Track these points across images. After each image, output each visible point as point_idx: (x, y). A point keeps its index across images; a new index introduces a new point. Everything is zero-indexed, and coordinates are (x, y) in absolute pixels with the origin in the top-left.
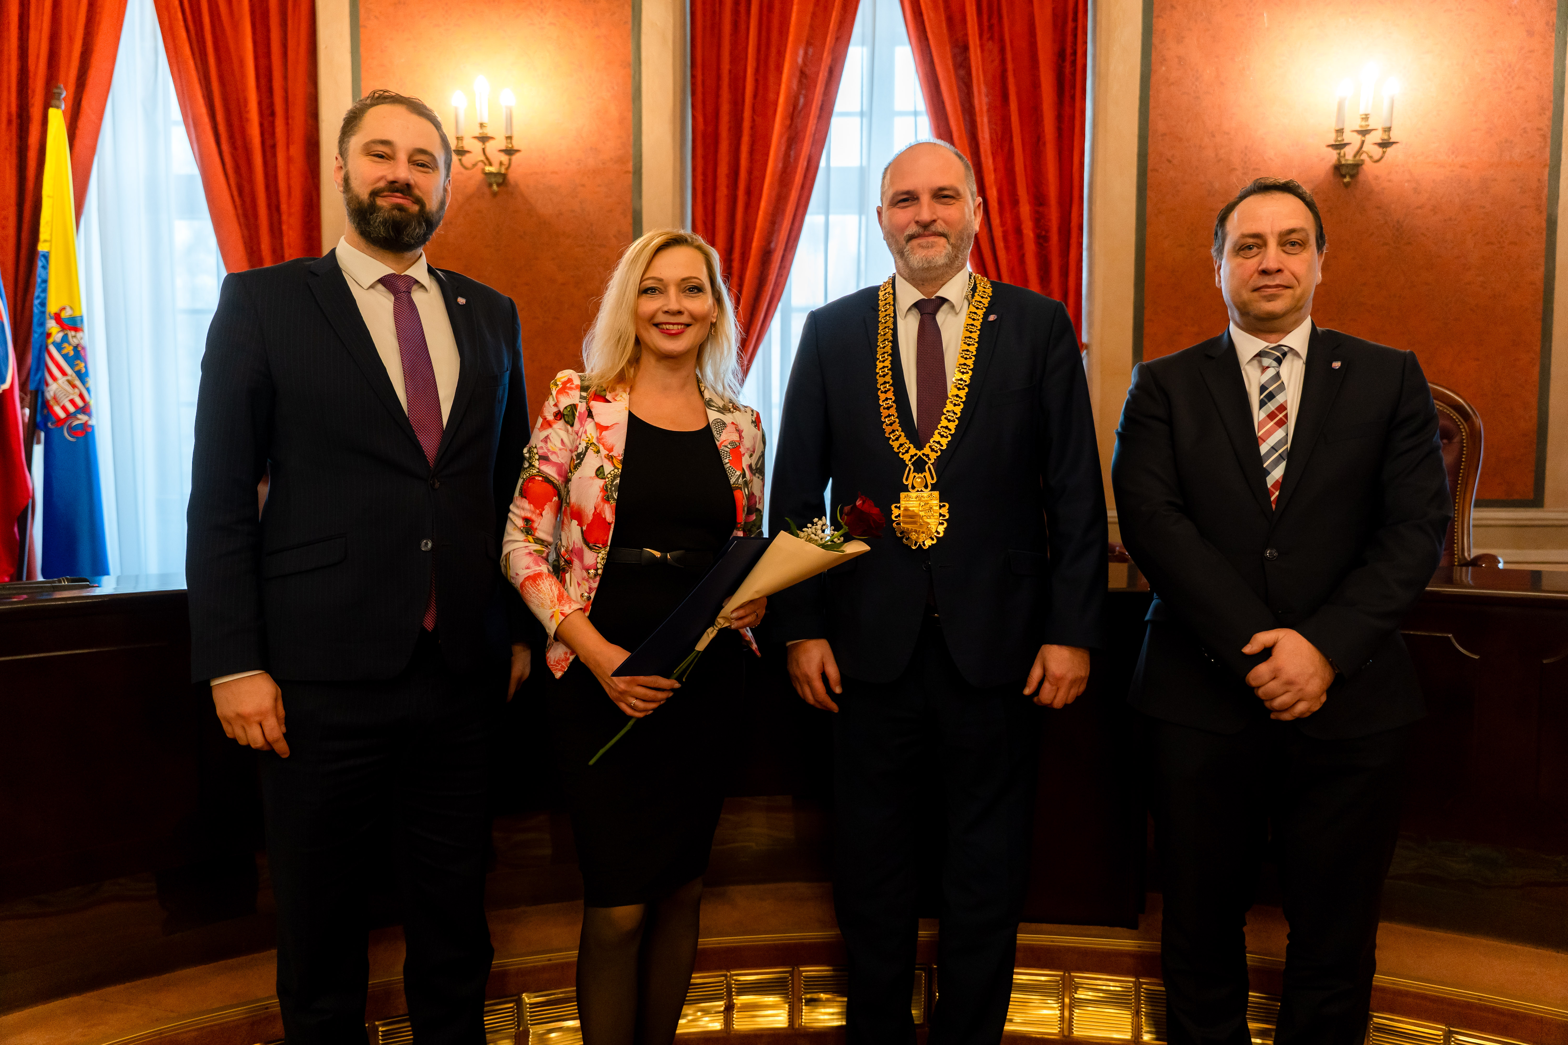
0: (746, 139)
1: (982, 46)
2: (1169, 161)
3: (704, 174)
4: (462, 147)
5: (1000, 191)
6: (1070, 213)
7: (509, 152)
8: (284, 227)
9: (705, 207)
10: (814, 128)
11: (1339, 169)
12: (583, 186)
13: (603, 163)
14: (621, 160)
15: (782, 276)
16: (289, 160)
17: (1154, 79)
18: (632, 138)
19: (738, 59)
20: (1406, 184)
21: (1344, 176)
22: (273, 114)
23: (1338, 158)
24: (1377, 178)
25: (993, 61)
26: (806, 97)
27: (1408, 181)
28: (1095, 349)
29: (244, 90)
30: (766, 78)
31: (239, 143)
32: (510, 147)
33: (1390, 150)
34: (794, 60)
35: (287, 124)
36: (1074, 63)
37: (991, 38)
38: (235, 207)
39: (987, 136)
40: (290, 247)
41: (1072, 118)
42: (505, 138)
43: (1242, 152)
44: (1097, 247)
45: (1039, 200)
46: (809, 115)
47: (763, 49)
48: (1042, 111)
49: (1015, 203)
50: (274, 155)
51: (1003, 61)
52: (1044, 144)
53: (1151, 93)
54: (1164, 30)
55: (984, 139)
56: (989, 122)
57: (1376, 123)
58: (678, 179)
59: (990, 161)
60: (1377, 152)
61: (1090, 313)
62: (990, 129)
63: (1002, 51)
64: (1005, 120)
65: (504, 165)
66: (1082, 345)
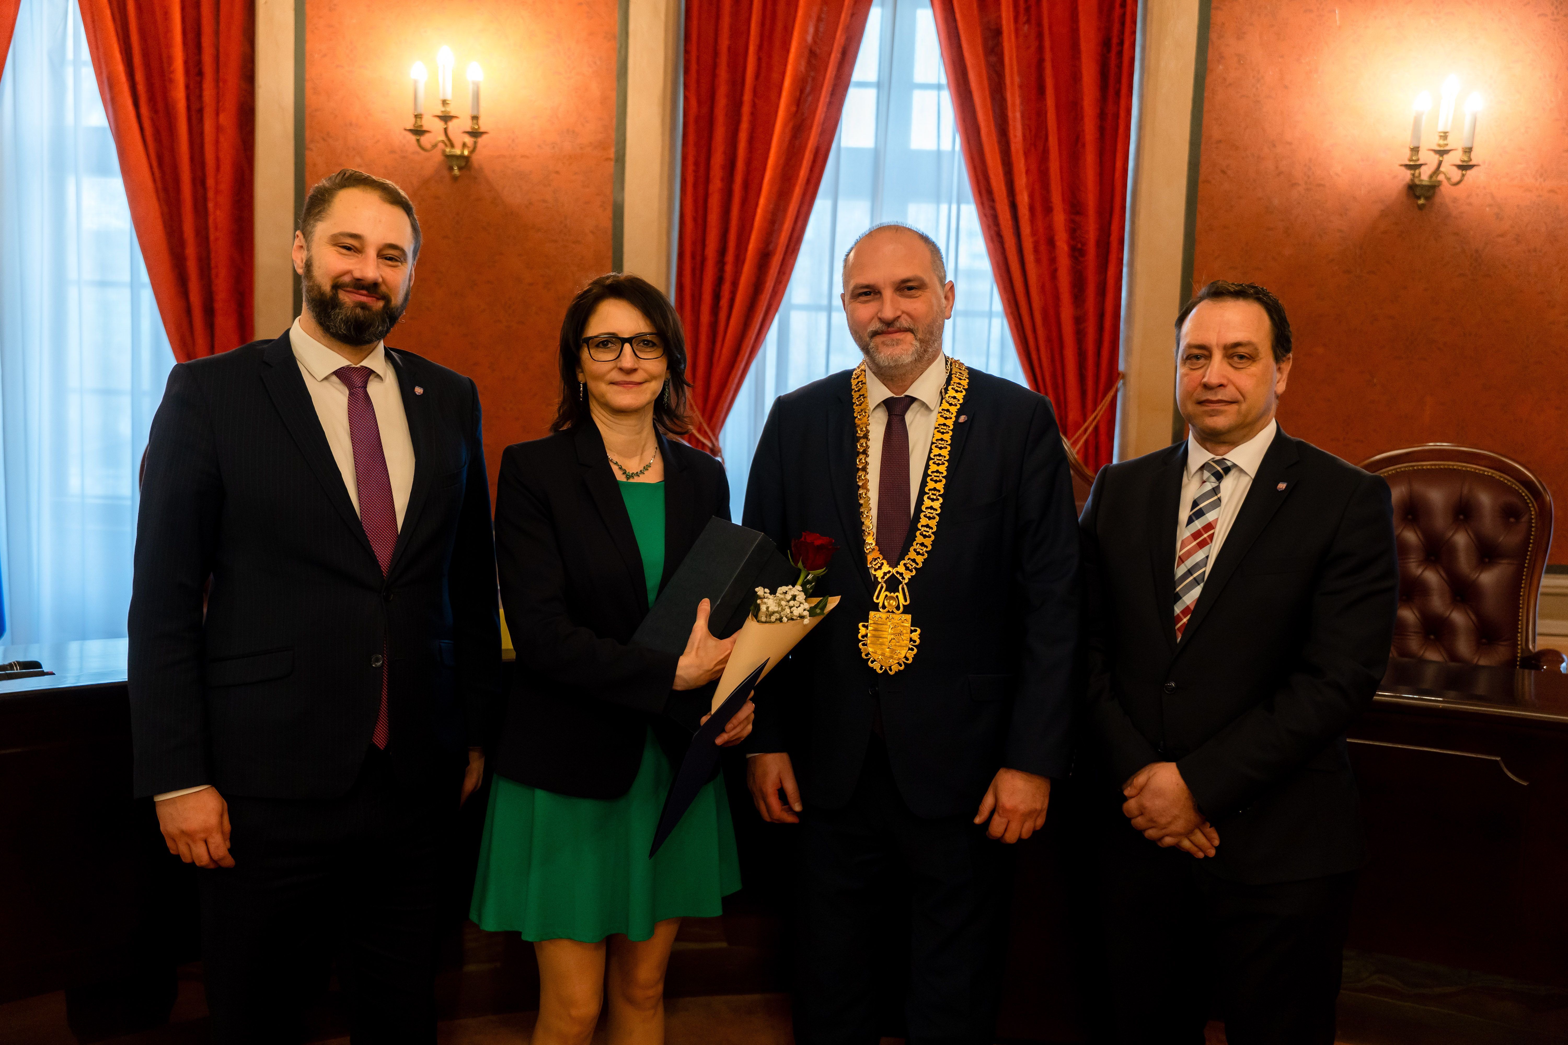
0: (745, 126)
1: (1017, 30)
2: (1224, 172)
3: (697, 164)
4: (421, 126)
5: (1031, 196)
6: (1110, 223)
7: (475, 134)
8: (211, 205)
9: (695, 201)
10: (823, 116)
11: (1413, 190)
12: (557, 172)
13: (581, 148)
14: (602, 146)
15: (780, 282)
16: (218, 128)
17: (1210, 79)
18: (614, 121)
19: (739, 33)
20: (1487, 209)
21: (1419, 198)
22: (200, 74)
23: (1412, 180)
24: (1455, 200)
25: (1028, 48)
26: (814, 79)
27: (1490, 206)
28: (1132, 380)
29: (169, 46)
30: (770, 57)
31: (160, 105)
32: (476, 129)
33: (1470, 173)
34: (803, 39)
35: (217, 86)
36: (1120, 54)
37: (1028, 21)
38: (154, 181)
39: (1019, 133)
40: (216, 228)
41: (1117, 116)
42: (470, 118)
43: (1305, 165)
44: (1139, 267)
45: (1075, 207)
46: (818, 100)
47: (768, 22)
48: (1082, 108)
49: (1048, 210)
50: (201, 120)
51: (1040, 49)
52: (1084, 145)
53: (1206, 94)
54: (1223, 24)
55: (1015, 136)
56: (1022, 116)
57: (1456, 142)
58: (666, 168)
59: (1022, 161)
60: (1456, 174)
61: (1129, 339)
62: (1023, 125)
63: (1040, 36)
64: (1041, 114)
65: (468, 147)
66: (1119, 374)
